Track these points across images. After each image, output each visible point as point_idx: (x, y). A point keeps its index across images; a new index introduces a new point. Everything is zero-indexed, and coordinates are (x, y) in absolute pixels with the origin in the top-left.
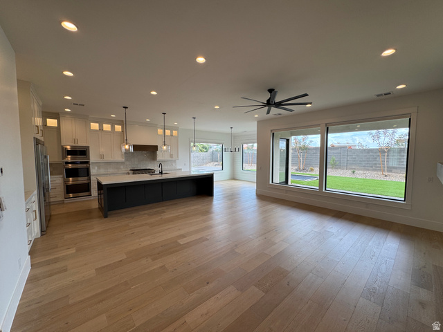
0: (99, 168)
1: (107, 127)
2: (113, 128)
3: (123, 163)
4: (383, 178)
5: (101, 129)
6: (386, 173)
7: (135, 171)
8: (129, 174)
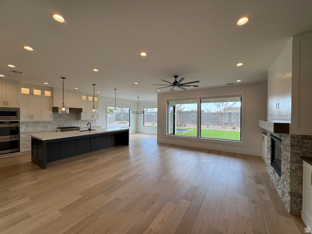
0: (27, 127)
1: (37, 92)
2: (43, 93)
3: (50, 122)
4: (223, 129)
5: (31, 93)
6: (224, 127)
7: (63, 129)
8: (57, 131)
